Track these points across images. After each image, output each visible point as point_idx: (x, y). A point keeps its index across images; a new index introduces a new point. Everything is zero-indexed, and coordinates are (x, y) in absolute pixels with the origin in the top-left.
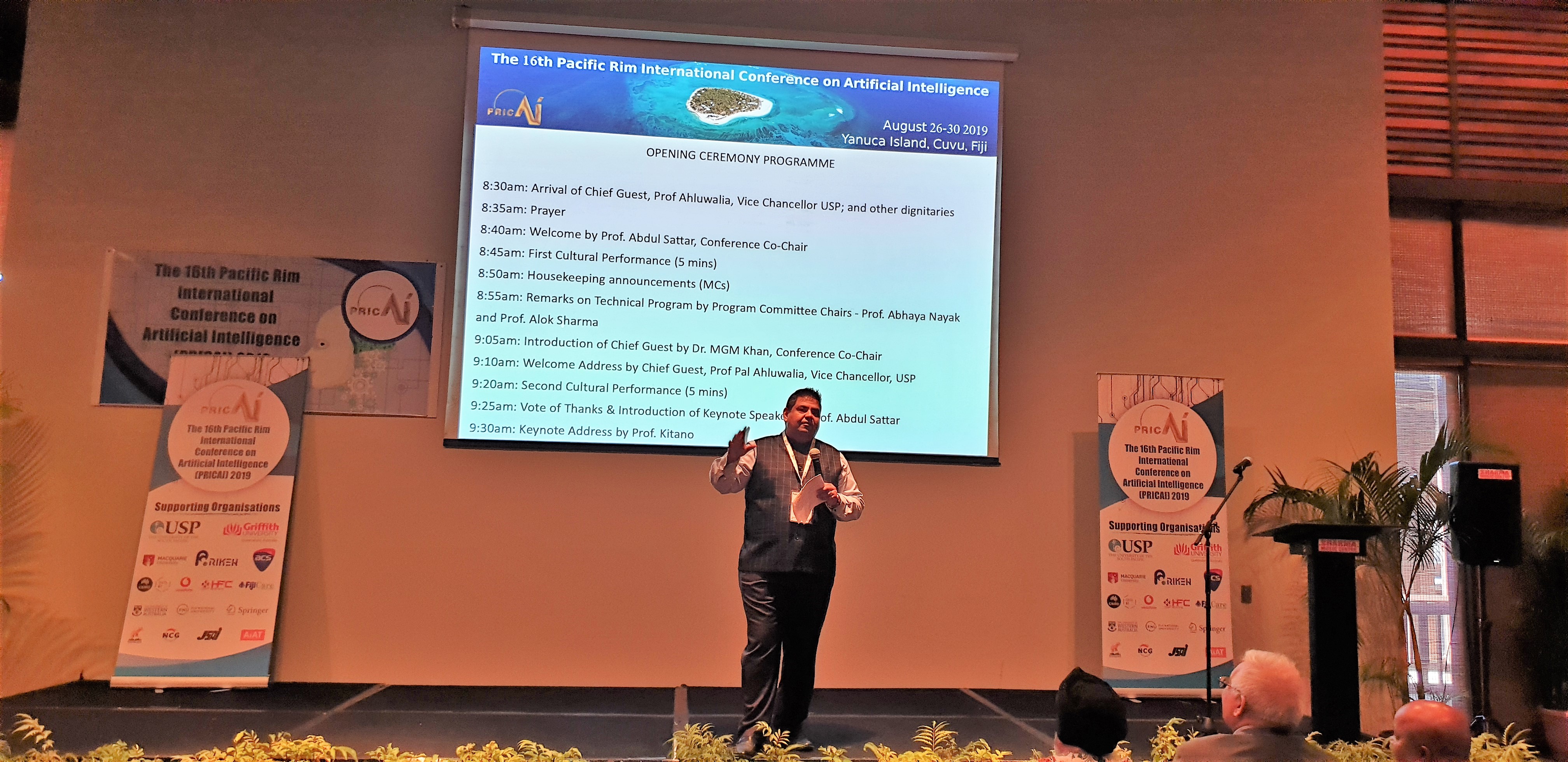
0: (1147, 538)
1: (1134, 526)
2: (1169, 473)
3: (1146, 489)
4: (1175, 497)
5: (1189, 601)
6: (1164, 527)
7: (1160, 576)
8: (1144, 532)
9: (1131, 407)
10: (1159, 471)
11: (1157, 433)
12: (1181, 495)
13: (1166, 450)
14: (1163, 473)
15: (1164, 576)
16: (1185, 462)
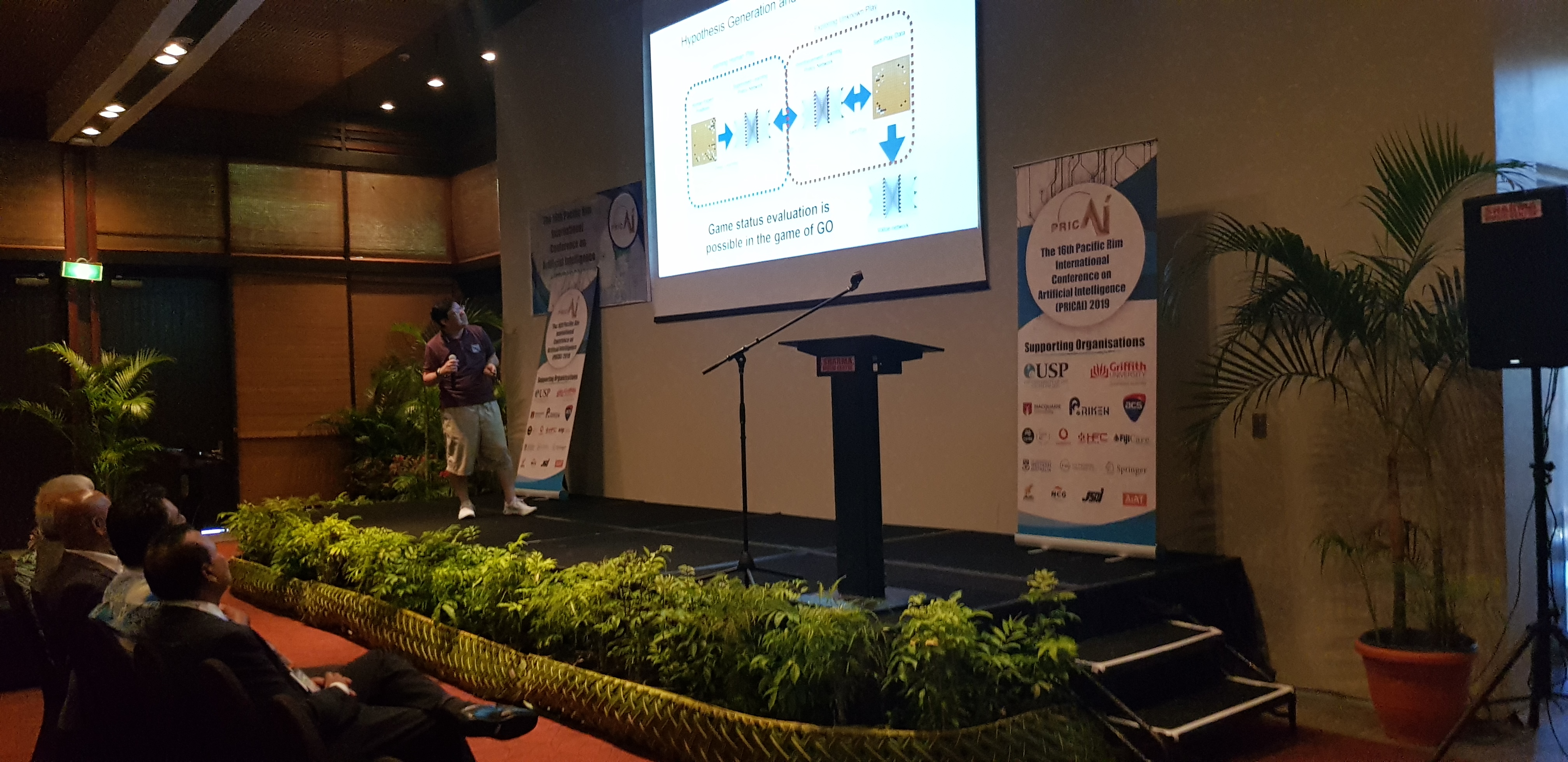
0: (1063, 360)
1: (1049, 347)
2: (1087, 277)
3: (1063, 300)
4: (1094, 306)
5: (1106, 434)
6: (1080, 344)
7: (1074, 405)
8: (1060, 352)
9: (1047, 201)
10: (1076, 276)
11: (1074, 227)
12: (1101, 303)
13: (1085, 248)
14: (1081, 277)
15: (1078, 405)
16: (1106, 260)
